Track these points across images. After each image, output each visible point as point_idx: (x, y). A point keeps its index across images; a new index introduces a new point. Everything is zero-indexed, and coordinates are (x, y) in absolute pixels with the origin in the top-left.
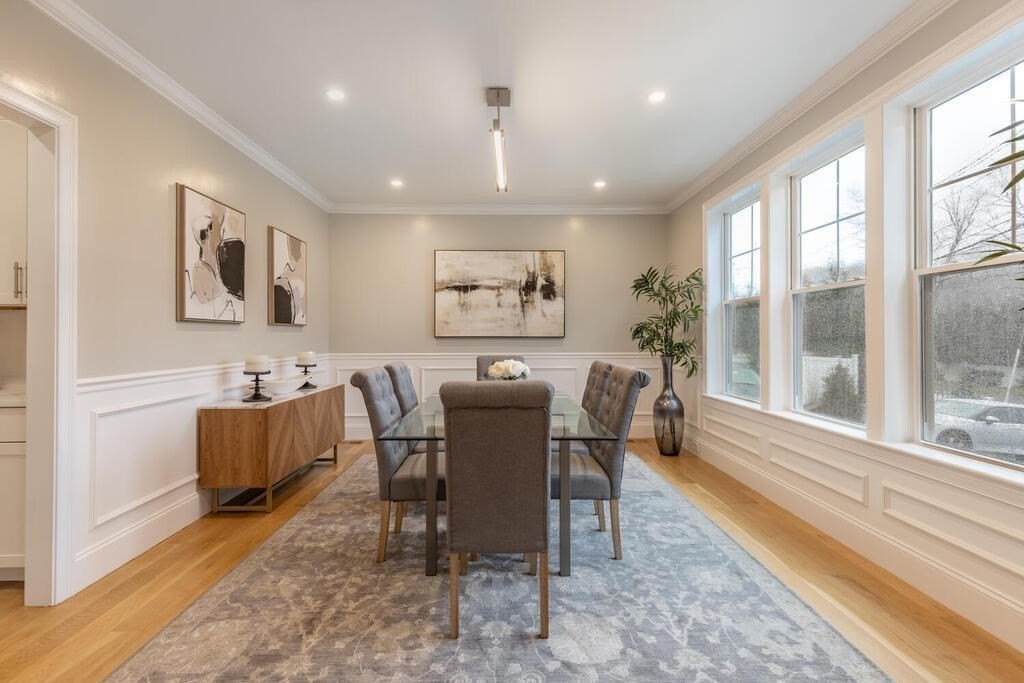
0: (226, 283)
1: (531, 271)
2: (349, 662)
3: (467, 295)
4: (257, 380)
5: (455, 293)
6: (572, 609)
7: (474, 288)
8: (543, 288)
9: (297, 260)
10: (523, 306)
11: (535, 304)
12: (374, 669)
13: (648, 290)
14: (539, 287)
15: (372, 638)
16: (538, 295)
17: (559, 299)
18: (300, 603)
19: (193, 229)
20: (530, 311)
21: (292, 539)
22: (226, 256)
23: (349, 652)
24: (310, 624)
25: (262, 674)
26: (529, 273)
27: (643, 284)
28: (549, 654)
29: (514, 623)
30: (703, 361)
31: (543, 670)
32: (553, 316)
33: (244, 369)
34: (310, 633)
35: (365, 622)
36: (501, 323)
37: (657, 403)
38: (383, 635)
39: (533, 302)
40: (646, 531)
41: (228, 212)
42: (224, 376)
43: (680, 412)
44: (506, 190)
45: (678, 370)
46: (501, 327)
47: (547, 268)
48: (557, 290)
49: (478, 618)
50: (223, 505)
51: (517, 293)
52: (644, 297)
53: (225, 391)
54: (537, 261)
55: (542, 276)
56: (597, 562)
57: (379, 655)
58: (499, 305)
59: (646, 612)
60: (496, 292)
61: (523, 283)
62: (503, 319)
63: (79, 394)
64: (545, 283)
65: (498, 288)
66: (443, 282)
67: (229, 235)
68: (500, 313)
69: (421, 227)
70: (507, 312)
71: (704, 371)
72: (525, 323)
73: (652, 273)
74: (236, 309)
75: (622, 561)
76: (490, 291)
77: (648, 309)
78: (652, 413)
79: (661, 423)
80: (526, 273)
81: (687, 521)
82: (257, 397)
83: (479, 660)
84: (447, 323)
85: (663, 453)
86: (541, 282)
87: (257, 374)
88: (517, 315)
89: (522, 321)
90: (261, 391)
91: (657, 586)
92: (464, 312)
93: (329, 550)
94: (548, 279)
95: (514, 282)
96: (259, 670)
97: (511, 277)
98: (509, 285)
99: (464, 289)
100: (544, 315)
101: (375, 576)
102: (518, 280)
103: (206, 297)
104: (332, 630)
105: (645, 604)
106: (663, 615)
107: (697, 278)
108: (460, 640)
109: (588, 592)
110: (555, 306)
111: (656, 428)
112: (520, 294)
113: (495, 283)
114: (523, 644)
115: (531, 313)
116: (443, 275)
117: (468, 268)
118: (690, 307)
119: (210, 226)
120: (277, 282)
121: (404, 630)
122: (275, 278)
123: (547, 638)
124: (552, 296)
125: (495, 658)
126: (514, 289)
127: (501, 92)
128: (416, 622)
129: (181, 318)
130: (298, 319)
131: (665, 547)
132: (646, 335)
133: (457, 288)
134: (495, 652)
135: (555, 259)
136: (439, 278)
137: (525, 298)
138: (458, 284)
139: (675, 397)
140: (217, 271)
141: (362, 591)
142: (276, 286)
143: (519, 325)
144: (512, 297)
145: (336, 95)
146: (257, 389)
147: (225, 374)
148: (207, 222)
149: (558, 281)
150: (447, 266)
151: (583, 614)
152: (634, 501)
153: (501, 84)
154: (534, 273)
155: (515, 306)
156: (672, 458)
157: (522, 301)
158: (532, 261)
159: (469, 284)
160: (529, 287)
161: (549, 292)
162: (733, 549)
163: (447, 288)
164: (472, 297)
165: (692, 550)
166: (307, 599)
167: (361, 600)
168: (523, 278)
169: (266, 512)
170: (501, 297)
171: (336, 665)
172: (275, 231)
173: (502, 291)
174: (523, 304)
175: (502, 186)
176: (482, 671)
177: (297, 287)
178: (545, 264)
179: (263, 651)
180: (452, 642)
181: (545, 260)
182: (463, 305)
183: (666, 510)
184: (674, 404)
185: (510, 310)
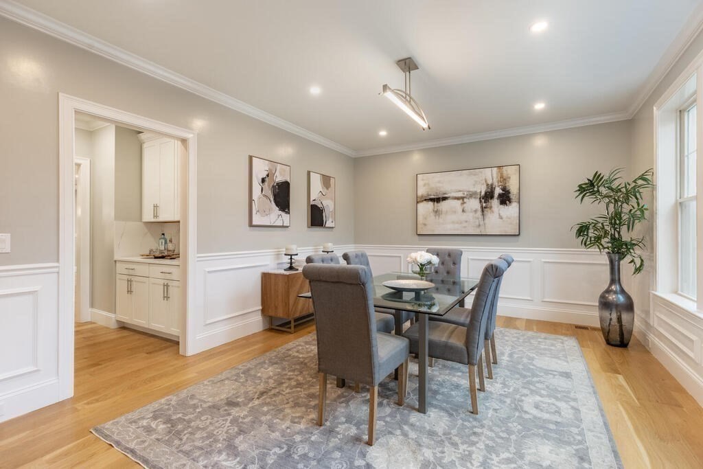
0: (277, 205)
1: (490, 182)
2: (262, 418)
3: (439, 204)
4: (291, 259)
5: (431, 204)
6: (405, 435)
7: (445, 199)
8: (500, 196)
9: (327, 189)
10: (483, 211)
11: (493, 209)
12: (269, 427)
13: (593, 193)
14: (496, 195)
15: (281, 411)
16: (495, 202)
17: (514, 206)
18: (267, 382)
19: (257, 178)
20: (489, 214)
21: (289, 350)
22: (277, 190)
23: (265, 414)
24: (262, 394)
25: (226, 410)
26: (488, 185)
27: (589, 188)
28: (363, 455)
29: (361, 429)
30: (653, 258)
31: (352, 463)
32: (507, 217)
33: (284, 253)
34: (258, 398)
35: (286, 401)
36: (465, 224)
37: (602, 297)
38: (288, 411)
39: (491, 207)
40: (522, 401)
41: (279, 167)
42: (278, 255)
43: (629, 307)
44: (429, 128)
45: (626, 266)
46: (465, 227)
47: (504, 180)
48: (512, 196)
49: (343, 419)
50: (277, 326)
51: (478, 201)
52: (588, 199)
53: (279, 264)
54: (495, 175)
55: (499, 186)
56: (456, 411)
57: (278, 420)
58: (463, 211)
59: (460, 456)
60: (461, 201)
61: (483, 193)
62: (466, 222)
63: (198, 261)
64: (501, 192)
65: (463, 198)
66: (422, 197)
67: (279, 178)
68: (464, 217)
69: (417, 158)
70: (469, 216)
71: (654, 269)
72: (485, 224)
73: (597, 176)
74: (285, 219)
75: (477, 416)
76: (456, 201)
77: (594, 210)
78: (597, 304)
79: (606, 314)
80: (485, 185)
81: (572, 403)
82: (291, 268)
83: (322, 442)
84: (425, 225)
85: (608, 342)
86: (498, 191)
87: (291, 255)
88: (478, 218)
89: (482, 223)
90: (293, 265)
91: (487, 442)
92: (437, 217)
93: (301, 360)
94: (504, 189)
95: (475, 193)
96: (226, 408)
97: (472, 189)
98: (472, 195)
99: (437, 200)
100: (501, 218)
101: (311, 379)
102: (479, 191)
103: (265, 213)
104: (268, 400)
105: (464, 451)
106: (471, 463)
107: (646, 179)
108: (322, 428)
109: (428, 428)
110: (511, 210)
111: (602, 320)
112: (481, 202)
113: (460, 195)
114: (354, 444)
115: (489, 216)
116: (422, 191)
117: (438, 185)
118: (636, 206)
119: (268, 175)
120: (312, 203)
121: (298, 412)
122: (311, 200)
123: (371, 445)
124: (507, 202)
125: (331, 445)
126: (475, 198)
127: (407, 61)
128: (309, 410)
129: (251, 225)
130: (329, 224)
131: (527, 416)
132: (591, 233)
133: (432, 200)
134: (334, 441)
135: (511, 172)
136: (420, 193)
137: (484, 205)
138: (432, 197)
139: (623, 291)
140: (272, 199)
141: (299, 385)
142: (312, 205)
143: (479, 225)
144: (474, 204)
145: (315, 90)
146: (291, 263)
147: (278, 254)
148: (266, 173)
149: (513, 189)
150: (425, 185)
151: (410, 440)
152: (534, 375)
153: (405, 56)
154: (492, 185)
155: (476, 211)
156: (617, 349)
157: (482, 207)
158: (491, 175)
159: (441, 196)
160: (489, 196)
161: (505, 199)
162: (599, 438)
163: (425, 200)
164: (444, 205)
165: (552, 427)
166: (271, 381)
167: (294, 390)
168: (483, 189)
169: (291, 333)
170: (465, 205)
171: (256, 418)
172: (311, 173)
173: (465, 200)
174: (483, 209)
175: (425, 126)
176: (318, 449)
177: (328, 205)
178: (502, 177)
179: (235, 401)
180: (318, 427)
181: (502, 174)
182: (436, 212)
183: (560, 389)
184: (621, 298)
185: (471, 215)
